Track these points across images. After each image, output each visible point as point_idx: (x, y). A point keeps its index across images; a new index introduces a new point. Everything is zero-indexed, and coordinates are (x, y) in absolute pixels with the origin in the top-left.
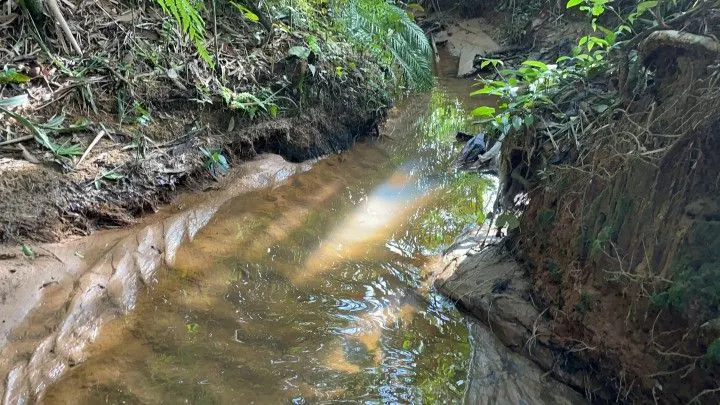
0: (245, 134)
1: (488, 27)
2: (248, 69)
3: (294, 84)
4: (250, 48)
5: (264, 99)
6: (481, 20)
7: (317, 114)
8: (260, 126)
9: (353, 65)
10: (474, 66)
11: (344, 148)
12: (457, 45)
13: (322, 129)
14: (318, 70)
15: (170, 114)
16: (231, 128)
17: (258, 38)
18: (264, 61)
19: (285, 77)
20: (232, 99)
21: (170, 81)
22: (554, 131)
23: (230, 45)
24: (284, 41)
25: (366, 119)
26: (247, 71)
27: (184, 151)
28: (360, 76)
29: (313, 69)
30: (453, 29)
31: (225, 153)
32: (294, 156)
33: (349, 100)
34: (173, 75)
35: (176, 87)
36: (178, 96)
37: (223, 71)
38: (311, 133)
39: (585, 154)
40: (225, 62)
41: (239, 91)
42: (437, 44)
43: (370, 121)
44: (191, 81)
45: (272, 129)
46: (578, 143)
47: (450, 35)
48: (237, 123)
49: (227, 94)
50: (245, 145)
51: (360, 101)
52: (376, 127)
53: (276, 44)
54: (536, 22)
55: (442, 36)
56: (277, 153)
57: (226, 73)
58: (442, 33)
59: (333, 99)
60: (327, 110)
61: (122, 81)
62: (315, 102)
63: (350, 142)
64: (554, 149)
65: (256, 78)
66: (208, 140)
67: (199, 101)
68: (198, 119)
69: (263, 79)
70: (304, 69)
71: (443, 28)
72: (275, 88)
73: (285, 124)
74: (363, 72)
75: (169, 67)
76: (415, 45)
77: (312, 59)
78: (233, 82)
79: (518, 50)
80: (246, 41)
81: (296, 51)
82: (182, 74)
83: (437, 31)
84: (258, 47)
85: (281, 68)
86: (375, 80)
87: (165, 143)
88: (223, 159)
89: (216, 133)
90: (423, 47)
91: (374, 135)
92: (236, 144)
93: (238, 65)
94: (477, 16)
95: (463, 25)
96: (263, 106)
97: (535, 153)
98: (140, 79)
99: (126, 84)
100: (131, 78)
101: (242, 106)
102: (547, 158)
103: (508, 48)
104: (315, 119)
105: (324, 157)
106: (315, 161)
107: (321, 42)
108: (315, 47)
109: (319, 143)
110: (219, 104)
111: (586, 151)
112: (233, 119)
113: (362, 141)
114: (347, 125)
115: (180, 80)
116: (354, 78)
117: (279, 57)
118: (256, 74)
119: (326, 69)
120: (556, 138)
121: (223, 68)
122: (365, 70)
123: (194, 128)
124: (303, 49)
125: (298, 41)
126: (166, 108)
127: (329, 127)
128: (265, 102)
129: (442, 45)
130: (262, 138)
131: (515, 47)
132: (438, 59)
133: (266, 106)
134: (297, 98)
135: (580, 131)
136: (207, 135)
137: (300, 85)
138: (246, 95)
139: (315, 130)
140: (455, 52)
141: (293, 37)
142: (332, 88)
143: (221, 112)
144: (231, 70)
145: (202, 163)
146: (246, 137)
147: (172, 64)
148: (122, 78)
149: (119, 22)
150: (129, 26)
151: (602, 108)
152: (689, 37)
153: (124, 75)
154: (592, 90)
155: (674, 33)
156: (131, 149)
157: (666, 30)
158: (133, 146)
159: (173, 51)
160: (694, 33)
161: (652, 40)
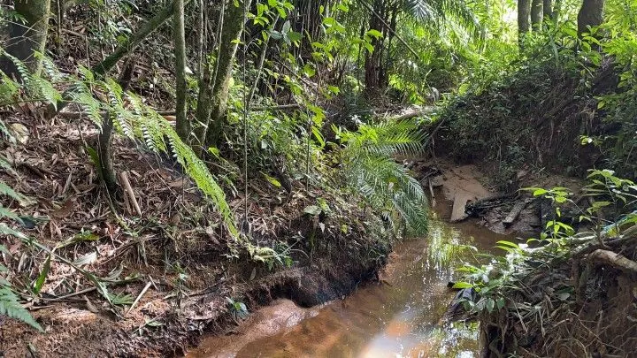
0: (264, 282)
1: (478, 174)
2: (270, 225)
3: (307, 238)
4: (273, 206)
5: (281, 252)
6: (472, 167)
7: (325, 263)
8: (276, 275)
9: (356, 220)
10: (466, 212)
11: (348, 294)
12: (451, 189)
13: (329, 277)
14: (327, 226)
15: (206, 265)
16: (253, 277)
17: (280, 199)
18: (282, 217)
19: (299, 233)
20: (255, 252)
21: (207, 237)
22: (523, 313)
23: (257, 204)
24: (301, 200)
25: (367, 267)
26: (269, 228)
27: (213, 299)
28: (363, 229)
29: (322, 226)
30: (448, 175)
31: (246, 301)
32: (304, 301)
33: (352, 251)
34: (210, 231)
35: (212, 242)
36: (213, 250)
37: (250, 228)
38: (319, 281)
39: (549, 342)
40: (252, 220)
41: (262, 246)
42: (434, 187)
43: (371, 269)
44: (224, 236)
45: (287, 277)
46: (543, 329)
47: (445, 179)
48: (258, 272)
49: (251, 249)
50: (263, 292)
51: (362, 251)
52: (376, 273)
53: (294, 203)
54: (521, 173)
55: (438, 180)
56: (290, 298)
57: (253, 229)
58: (439, 178)
59: (339, 250)
60: (334, 259)
61: (170, 238)
62: (324, 254)
63: (353, 287)
64: (523, 331)
65: (276, 233)
66: (233, 288)
67: (228, 256)
68: (226, 271)
69: (281, 234)
70: (315, 225)
71: (439, 173)
72: (291, 242)
73: (297, 273)
74: (365, 226)
75: (207, 225)
76: (412, 196)
77: (323, 217)
78: (258, 237)
79: (504, 198)
80: (270, 200)
81: (310, 210)
82: (217, 230)
83: (435, 175)
84: (279, 205)
85: (297, 224)
86: (377, 231)
87: (198, 291)
88: (243, 306)
89: (240, 281)
90: (419, 197)
91: (374, 280)
92: (256, 291)
93: (262, 222)
94: (469, 163)
95: (456, 171)
96: (280, 259)
97: (509, 331)
98: (184, 236)
99: (172, 241)
100: (177, 235)
101: (262, 258)
102: (518, 338)
103: (496, 195)
104: (323, 268)
105: (330, 302)
106: (322, 306)
107: (331, 201)
108: (325, 207)
109: (326, 290)
110: (245, 255)
111: (551, 339)
112: (254, 269)
113: (363, 286)
114: (351, 273)
115: (215, 236)
116: (357, 232)
117: (296, 214)
118: (276, 229)
119: (334, 224)
120: (525, 321)
121: (250, 224)
122: (367, 223)
123: (223, 279)
124: (316, 207)
125: (312, 201)
126: (202, 260)
127: (335, 275)
128: (281, 255)
129: (438, 189)
130: (277, 286)
131: (503, 194)
132: (434, 202)
133: (283, 259)
134: (308, 251)
135: (545, 316)
136: (232, 283)
137: (312, 239)
138: (267, 249)
139: (322, 278)
140: (449, 196)
141: (309, 196)
142: (338, 241)
143: (246, 265)
144: (257, 227)
145: (226, 310)
146: (264, 285)
147: (210, 222)
148: (170, 235)
149: (172, 188)
150: (179, 190)
151: (565, 297)
152: (624, 261)
153: (171, 233)
154: (556, 275)
155: (612, 255)
156: (171, 298)
157: (607, 249)
158: (173, 295)
159: (212, 210)
160: (629, 257)
161: (596, 257)
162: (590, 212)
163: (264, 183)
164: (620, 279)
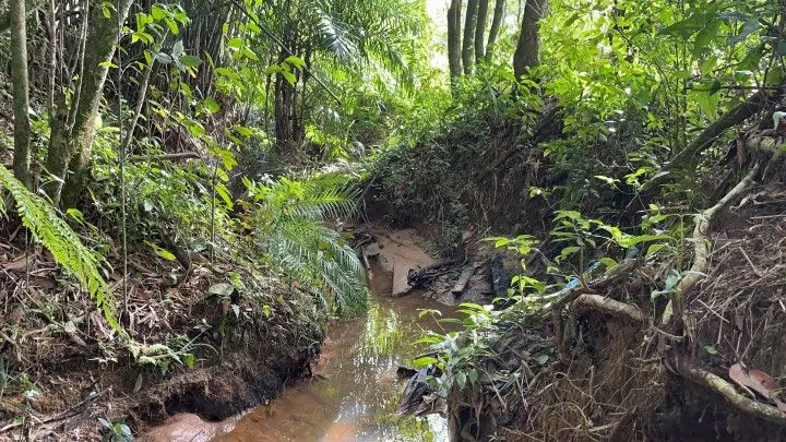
0: (155, 393)
1: (419, 239)
2: (161, 314)
3: (215, 325)
4: (164, 288)
5: (179, 349)
6: (412, 231)
7: (241, 359)
8: (172, 382)
9: (280, 299)
10: (409, 283)
11: (272, 397)
12: (389, 259)
13: (247, 376)
14: (242, 309)
15: (66, 378)
16: (138, 387)
17: (174, 277)
18: (180, 302)
19: (204, 321)
20: (141, 352)
21: (67, 336)
22: (499, 385)
23: (140, 287)
24: (204, 278)
25: (297, 359)
26: (160, 317)
27: (78, 424)
28: (290, 310)
29: (236, 309)
30: (384, 241)
31: (129, 421)
32: (214, 414)
33: (277, 339)
34: (70, 328)
35: (74, 343)
36: (76, 355)
37: (132, 319)
38: (234, 384)
39: (533, 415)
40: (134, 308)
41: (150, 342)
42: (369, 257)
43: (302, 361)
44: (93, 334)
45: (188, 383)
46: (525, 401)
47: (381, 247)
48: (145, 380)
49: (135, 348)
50: (154, 407)
51: (290, 337)
52: (308, 366)
53: (195, 281)
54: (466, 235)
55: (373, 249)
56: (192, 412)
57: (135, 321)
58: (374, 246)
59: (259, 339)
60: (253, 354)
61: (7, 342)
62: (237, 346)
63: (279, 388)
64: (501, 407)
65: (171, 322)
66: (110, 406)
67: (101, 361)
68: (98, 382)
69: (178, 324)
70: (226, 309)
71: (374, 240)
72: (192, 334)
73: (203, 376)
74: (291, 305)
75: (66, 320)
76: (346, 267)
77: (236, 297)
78: (144, 332)
79: (451, 264)
80: (160, 281)
81: (218, 289)
82: (82, 326)
83: (369, 243)
84: (173, 286)
85: (199, 309)
86: (306, 312)
87: (55, 415)
88: (126, 429)
89: (119, 395)
90: (355, 268)
91: (306, 376)
92: (143, 407)
93: (149, 311)
94: (405, 227)
95: (393, 237)
96: (178, 358)
97: (484, 410)
98: (30, 338)
99: (12, 346)
100: (19, 337)
101: (152, 360)
102: (496, 416)
103: (440, 261)
104: (239, 366)
105: (250, 411)
106: (239, 417)
107: (246, 275)
108: (238, 283)
109: (243, 394)
110: (126, 357)
111: (535, 411)
112: (140, 376)
113: (291, 385)
114: (276, 368)
115: (79, 334)
116: (282, 314)
117: (197, 297)
118: (171, 319)
119: (251, 306)
120: (502, 394)
121: (132, 315)
122: (294, 303)
123: (93, 393)
124: (225, 286)
125: (220, 277)
126: (60, 370)
127: (255, 374)
128: (180, 353)
129: (373, 259)
130: (175, 396)
131: (448, 260)
132: (371, 275)
133: (182, 358)
134: (217, 343)
135: (525, 385)
136: (107, 399)
137: (222, 328)
138: (158, 346)
139: (238, 379)
140: (388, 267)
141: (215, 272)
142: (257, 327)
143: (128, 371)
144: (141, 317)
145: (100, 437)
146: (156, 397)
147: (70, 316)
148: (7, 338)
149: (9, 271)
150: (20, 274)
151: (543, 359)
152: (613, 304)
153: (10, 334)
154: (530, 337)
155: (599, 299)
156: (12, 428)
157: (591, 293)
158: (15, 424)
159: (73, 299)
160: (618, 299)
161: (580, 304)
162: (558, 261)
163: (149, 258)
164: (610, 326)
